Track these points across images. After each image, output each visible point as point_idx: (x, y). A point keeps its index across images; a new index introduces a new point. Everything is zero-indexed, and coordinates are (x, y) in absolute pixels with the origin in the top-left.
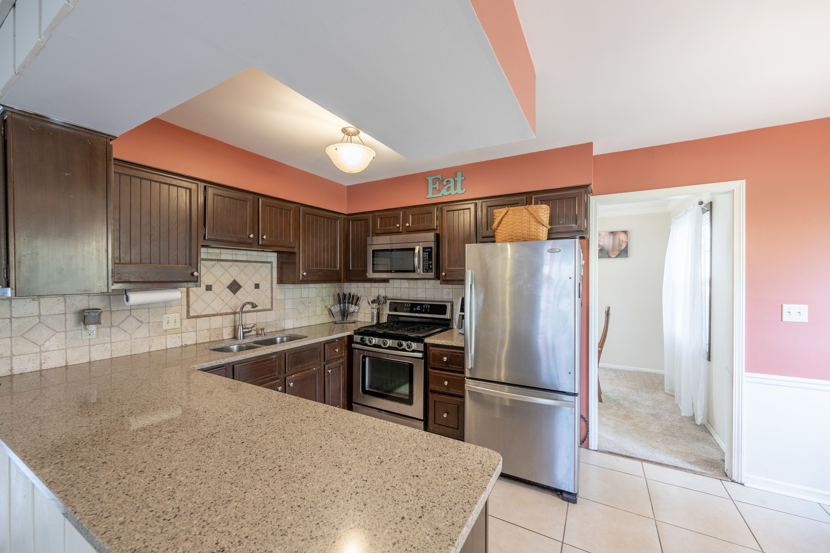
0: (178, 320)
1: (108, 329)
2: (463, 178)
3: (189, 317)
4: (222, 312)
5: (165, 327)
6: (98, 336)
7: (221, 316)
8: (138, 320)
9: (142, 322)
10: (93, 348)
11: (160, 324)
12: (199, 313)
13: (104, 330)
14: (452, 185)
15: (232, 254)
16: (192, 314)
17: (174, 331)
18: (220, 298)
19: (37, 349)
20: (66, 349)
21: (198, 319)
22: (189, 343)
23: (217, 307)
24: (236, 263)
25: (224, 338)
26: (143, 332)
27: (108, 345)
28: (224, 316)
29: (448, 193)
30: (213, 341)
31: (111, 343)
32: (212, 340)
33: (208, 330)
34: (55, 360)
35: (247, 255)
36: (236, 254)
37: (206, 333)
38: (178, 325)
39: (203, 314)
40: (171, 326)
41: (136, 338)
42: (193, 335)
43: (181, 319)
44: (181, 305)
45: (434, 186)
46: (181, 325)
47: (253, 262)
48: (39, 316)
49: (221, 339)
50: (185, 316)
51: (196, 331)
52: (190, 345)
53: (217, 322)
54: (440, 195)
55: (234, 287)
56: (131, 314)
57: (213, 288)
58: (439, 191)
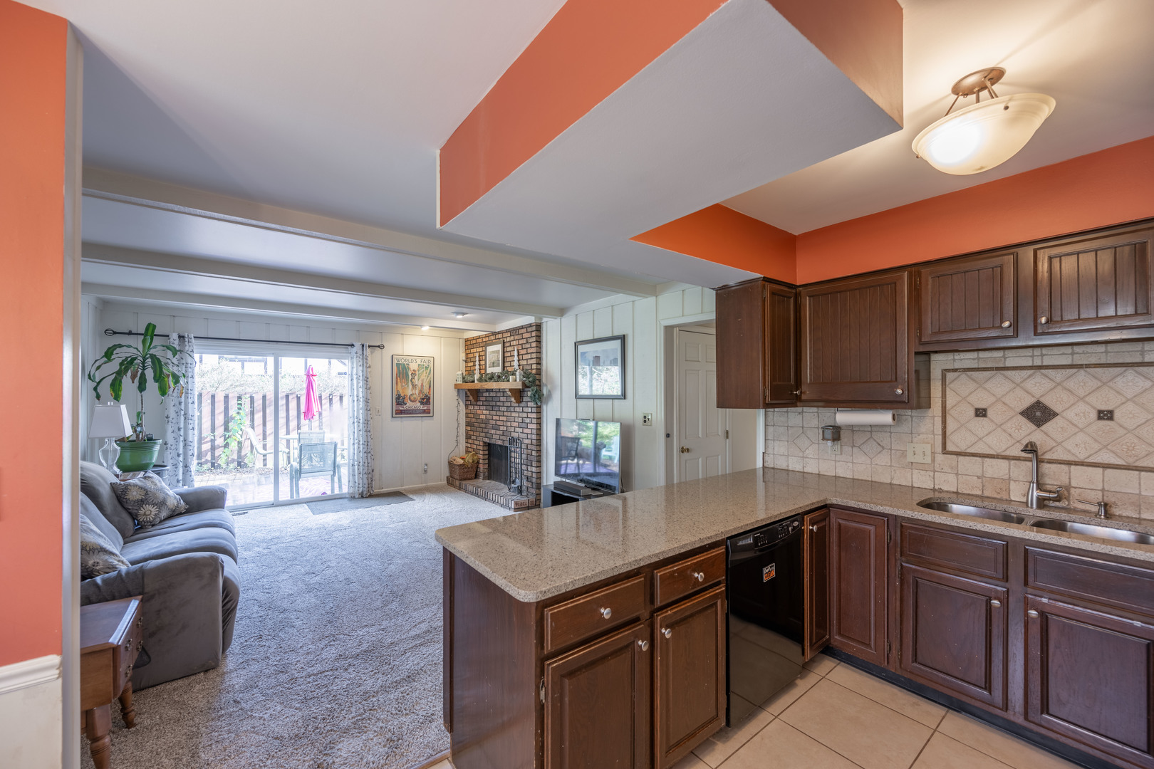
0: (928, 453)
1: (850, 448)
3: (945, 451)
4: (1008, 453)
5: (910, 458)
6: (841, 454)
7: (1006, 461)
8: (879, 444)
9: (883, 447)
10: (837, 464)
11: (904, 454)
12: (963, 448)
13: (847, 449)
15: (1032, 356)
16: (950, 447)
17: (922, 467)
18: (1004, 431)
19: (801, 455)
20: (819, 459)
21: (961, 458)
22: (945, 488)
23: (997, 443)
24: (1043, 371)
25: (1013, 499)
26: (884, 459)
27: (850, 464)
28: (1013, 462)
30: (988, 497)
31: (853, 463)
32: (987, 493)
33: (979, 477)
34: (812, 467)
35: (1073, 354)
36: (1042, 355)
37: (978, 483)
38: (928, 460)
39: (969, 451)
40: (919, 459)
41: (876, 464)
42: (952, 478)
43: (933, 453)
44: (933, 434)
46: (933, 460)
47: (1088, 366)
48: (803, 427)
49: (1005, 497)
50: (939, 449)
51: (957, 474)
52: (947, 492)
53: (997, 469)
55: (1039, 414)
56: (871, 437)
57: (989, 413)
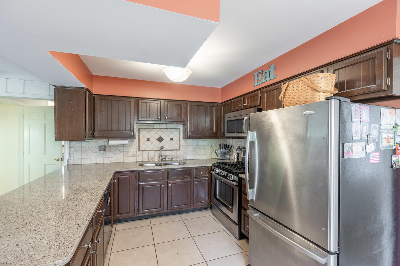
0: (135, 152)
1: (109, 153)
2: (274, 68)
3: (139, 151)
4: (154, 149)
5: (130, 154)
6: (106, 155)
7: (154, 151)
8: (120, 150)
9: (121, 151)
10: (104, 159)
11: (128, 152)
12: (144, 149)
13: (108, 153)
14: (268, 75)
15: (159, 126)
16: (141, 149)
17: (133, 156)
18: (153, 144)
19: (88, 157)
20: (96, 158)
21: (143, 152)
22: (139, 161)
23: (152, 147)
24: (161, 129)
25: (155, 160)
26: (121, 155)
27: (109, 158)
28: (155, 151)
29: (266, 80)
30: (150, 161)
31: (110, 157)
32: (149, 160)
33: (148, 156)
34: (93, 161)
35: (166, 126)
36: (161, 126)
37: (147, 158)
38: (135, 153)
39: (145, 150)
40: (132, 153)
41: (119, 157)
42: (141, 158)
43: (136, 151)
44: (136, 146)
45: (258, 78)
46: (136, 153)
47: (169, 129)
48: (89, 147)
49: (153, 160)
50: (138, 150)
51: (142, 156)
52: (140, 161)
53: (152, 153)
54: (261, 83)
55: (160, 139)
56: (117, 148)
57: (150, 140)
58: (261, 80)
